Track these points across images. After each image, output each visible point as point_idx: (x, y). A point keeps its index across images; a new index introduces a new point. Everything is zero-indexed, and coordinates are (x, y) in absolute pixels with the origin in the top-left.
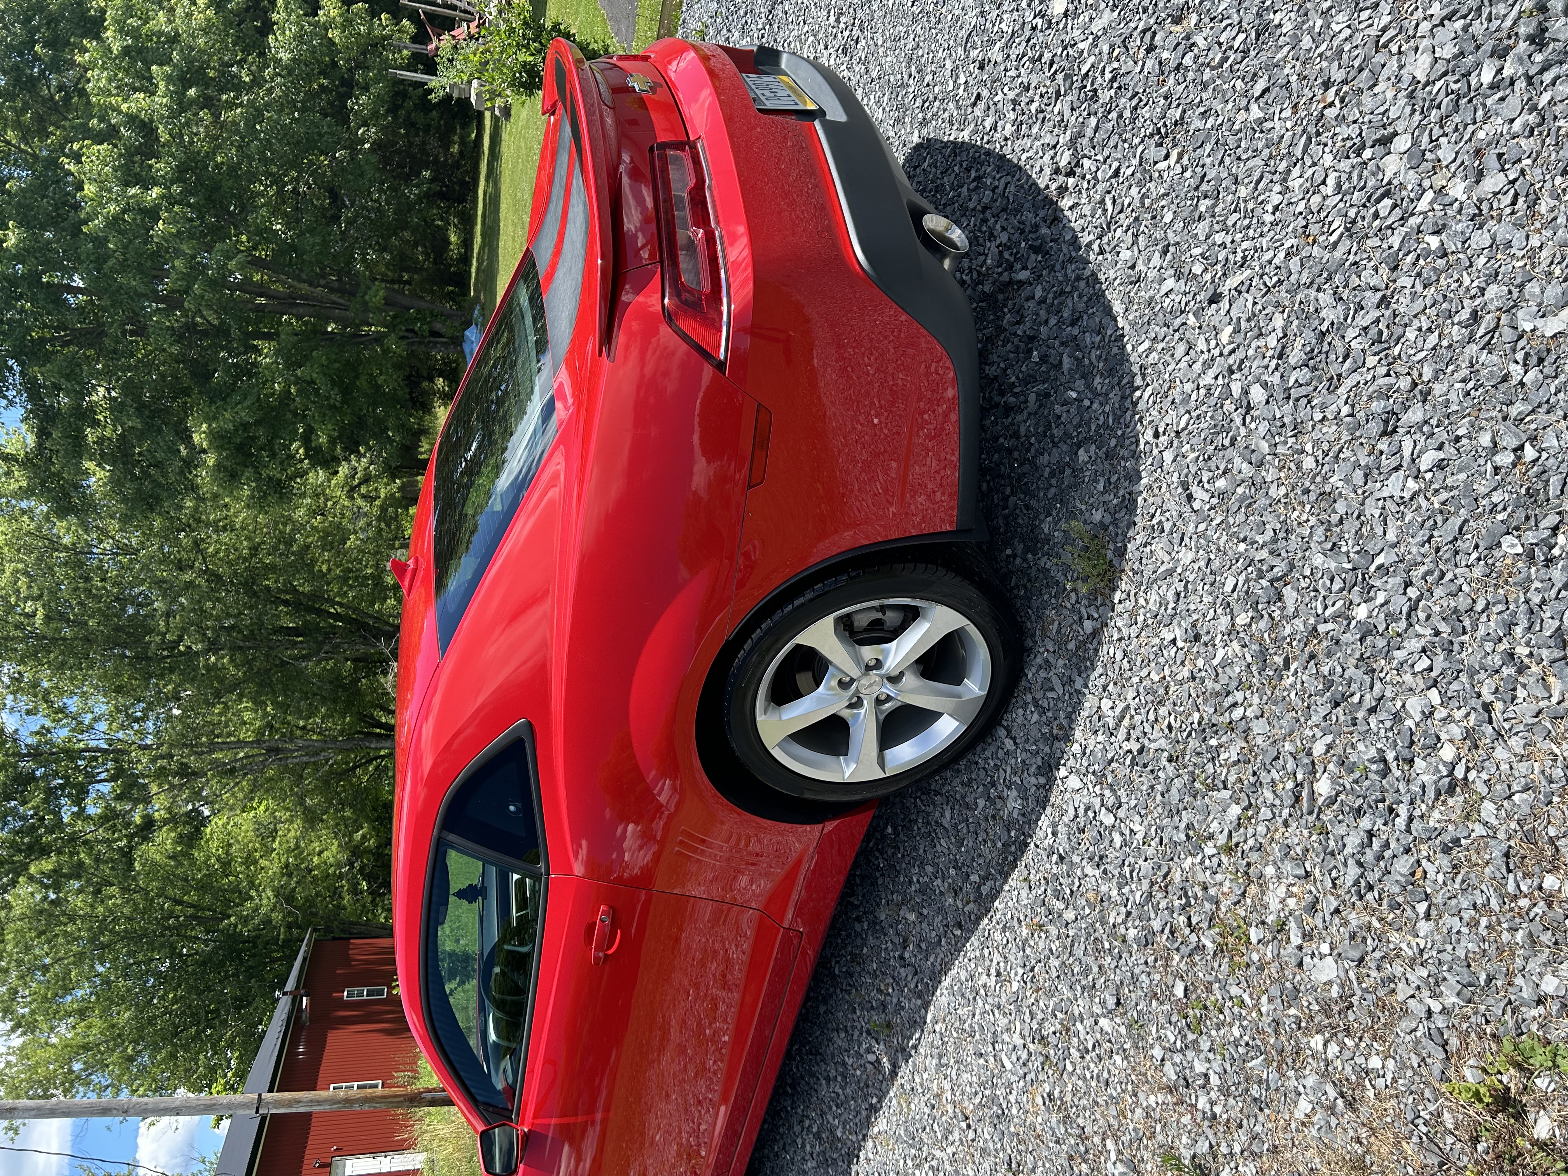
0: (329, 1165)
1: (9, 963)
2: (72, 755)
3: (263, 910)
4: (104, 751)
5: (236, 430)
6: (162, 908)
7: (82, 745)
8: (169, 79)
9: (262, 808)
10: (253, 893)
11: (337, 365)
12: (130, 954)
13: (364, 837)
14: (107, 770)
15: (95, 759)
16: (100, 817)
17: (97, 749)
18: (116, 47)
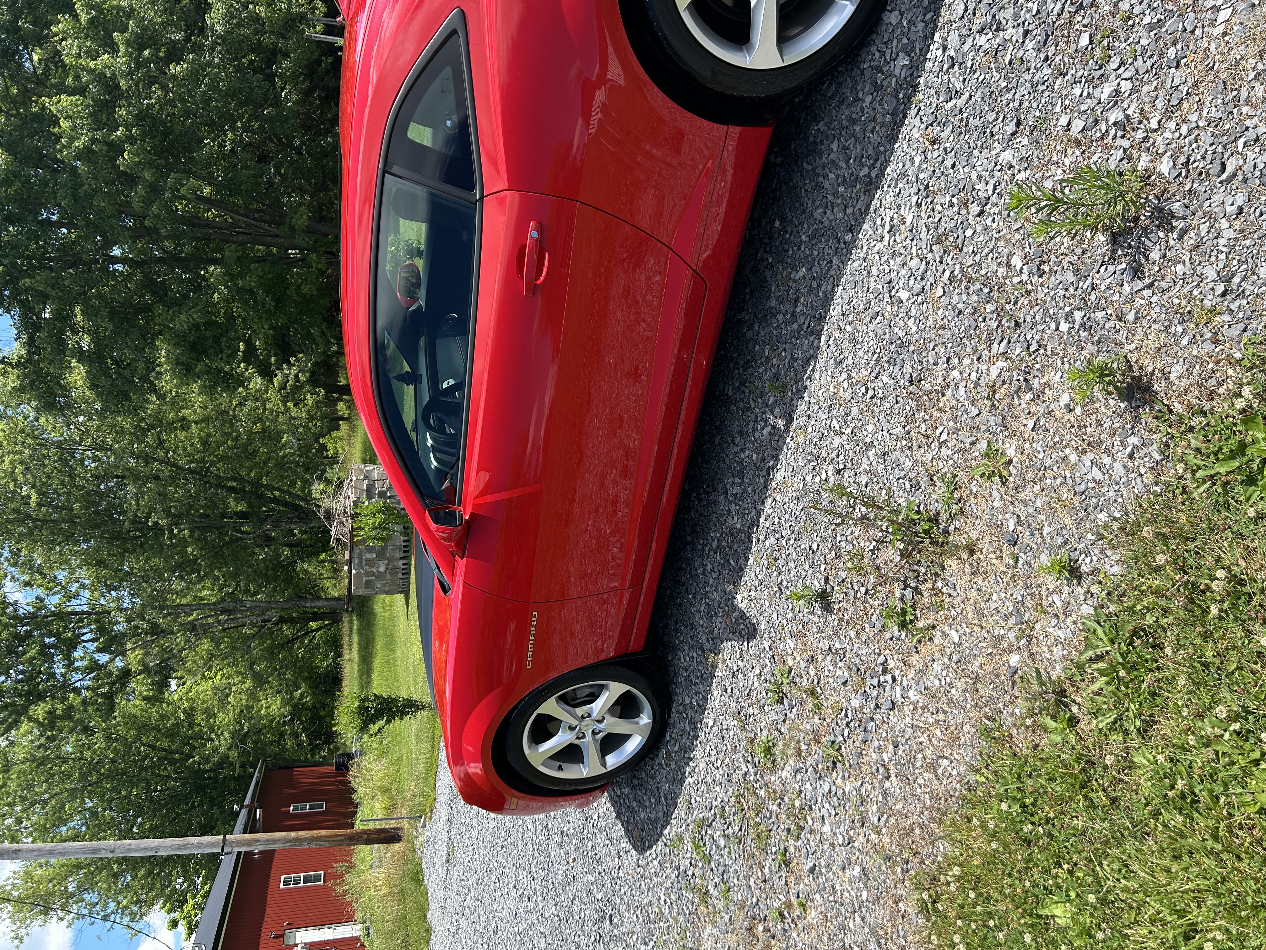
0: (282, 936)
1: (14, 799)
2: (61, 616)
3: (222, 749)
4: (90, 614)
5: (190, 330)
6: (139, 752)
7: (69, 609)
8: (128, 43)
9: (218, 677)
10: (213, 736)
11: (270, 276)
12: (114, 789)
13: (302, 695)
14: (91, 631)
15: (81, 620)
16: (86, 668)
17: (83, 613)
18: (84, 18)
